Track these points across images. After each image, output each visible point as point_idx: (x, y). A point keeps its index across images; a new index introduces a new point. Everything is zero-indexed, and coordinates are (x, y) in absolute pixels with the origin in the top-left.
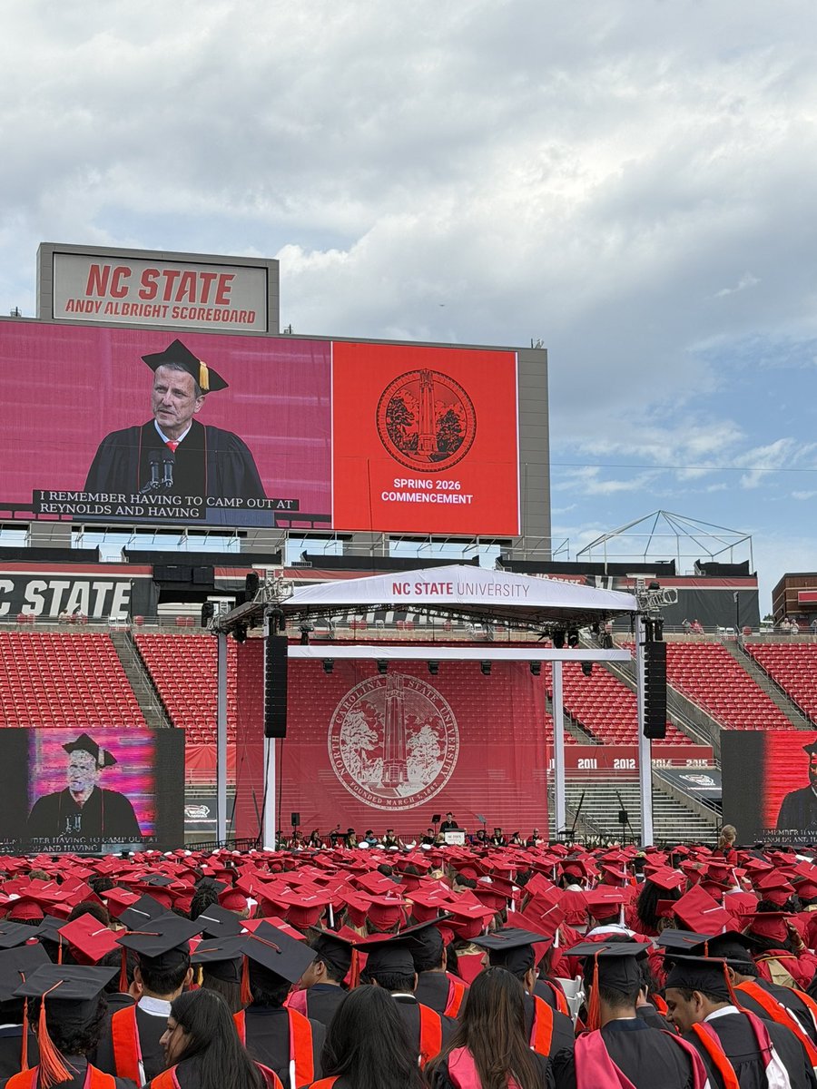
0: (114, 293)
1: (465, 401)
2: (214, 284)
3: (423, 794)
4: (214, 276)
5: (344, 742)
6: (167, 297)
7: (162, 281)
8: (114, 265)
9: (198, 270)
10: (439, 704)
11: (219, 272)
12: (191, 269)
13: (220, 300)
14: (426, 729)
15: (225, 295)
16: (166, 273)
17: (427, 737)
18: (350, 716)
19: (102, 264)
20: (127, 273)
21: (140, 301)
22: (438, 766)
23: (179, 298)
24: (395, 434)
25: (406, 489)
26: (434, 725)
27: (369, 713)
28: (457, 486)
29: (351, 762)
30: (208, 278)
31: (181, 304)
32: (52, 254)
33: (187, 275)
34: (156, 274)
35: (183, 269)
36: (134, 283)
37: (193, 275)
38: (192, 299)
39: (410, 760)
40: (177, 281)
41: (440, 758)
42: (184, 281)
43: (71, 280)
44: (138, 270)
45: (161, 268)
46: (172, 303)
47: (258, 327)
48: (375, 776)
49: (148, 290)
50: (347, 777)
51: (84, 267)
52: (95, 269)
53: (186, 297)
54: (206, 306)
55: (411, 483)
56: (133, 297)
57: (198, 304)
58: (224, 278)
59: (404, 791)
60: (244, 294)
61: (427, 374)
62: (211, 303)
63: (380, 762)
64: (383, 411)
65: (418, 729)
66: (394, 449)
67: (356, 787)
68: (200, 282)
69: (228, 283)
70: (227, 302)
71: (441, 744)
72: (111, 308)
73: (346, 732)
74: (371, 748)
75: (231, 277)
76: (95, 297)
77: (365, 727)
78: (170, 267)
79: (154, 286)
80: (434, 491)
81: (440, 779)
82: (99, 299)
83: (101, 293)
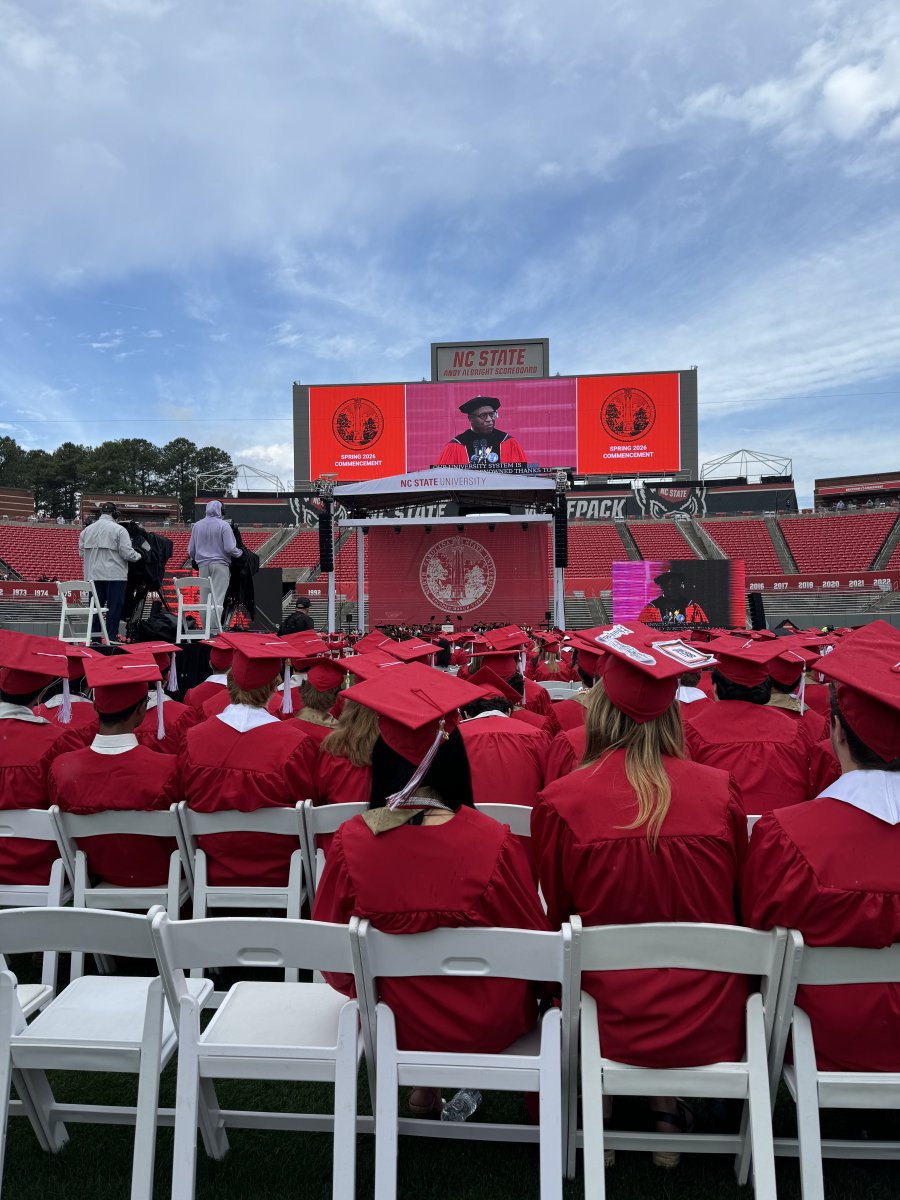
0: (467, 365)
1: (650, 402)
2: (516, 354)
3: (474, 604)
4: (516, 351)
5: (429, 576)
6: (492, 365)
7: (489, 356)
8: (466, 351)
9: (508, 349)
10: (484, 553)
11: (518, 348)
12: (504, 348)
13: (519, 363)
14: (476, 568)
15: (522, 360)
16: (492, 352)
17: (477, 571)
18: (432, 562)
19: (460, 351)
20: (473, 353)
21: (479, 367)
22: (484, 588)
23: (498, 364)
24: (610, 423)
25: (616, 452)
26: (480, 566)
27: (443, 559)
28: (645, 448)
29: (433, 586)
30: (513, 352)
31: (499, 367)
32: (437, 348)
33: (502, 351)
34: (487, 353)
35: (500, 349)
36: (476, 359)
37: (505, 352)
38: (505, 364)
39: (467, 585)
40: (497, 355)
41: (485, 584)
42: (501, 356)
43: (447, 359)
44: (478, 352)
45: (489, 349)
46: (495, 367)
47: (539, 374)
48: (447, 594)
49: (483, 361)
50: (431, 595)
51: (452, 354)
52: (457, 354)
53: (502, 363)
54: (512, 366)
55: (619, 448)
56: (476, 366)
57: (507, 366)
58: (521, 351)
59: (463, 603)
60: (531, 357)
61: (627, 390)
62: (515, 364)
63: (449, 587)
64: (604, 412)
65: (471, 568)
66: (611, 432)
67: (435, 600)
68: (509, 355)
69: (523, 353)
70: (522, 363)
71: (485, 576)
72: (465, 372)
73: (430, 570)
74: (444, 579)
75: (524, 350)
76: (457, 368)
77: (440, 568)
78: (493, 349)
79: (486, 359)
80: (632, 451)
81: (484, 595)
82: (459, 368)
83: (460, 366)
